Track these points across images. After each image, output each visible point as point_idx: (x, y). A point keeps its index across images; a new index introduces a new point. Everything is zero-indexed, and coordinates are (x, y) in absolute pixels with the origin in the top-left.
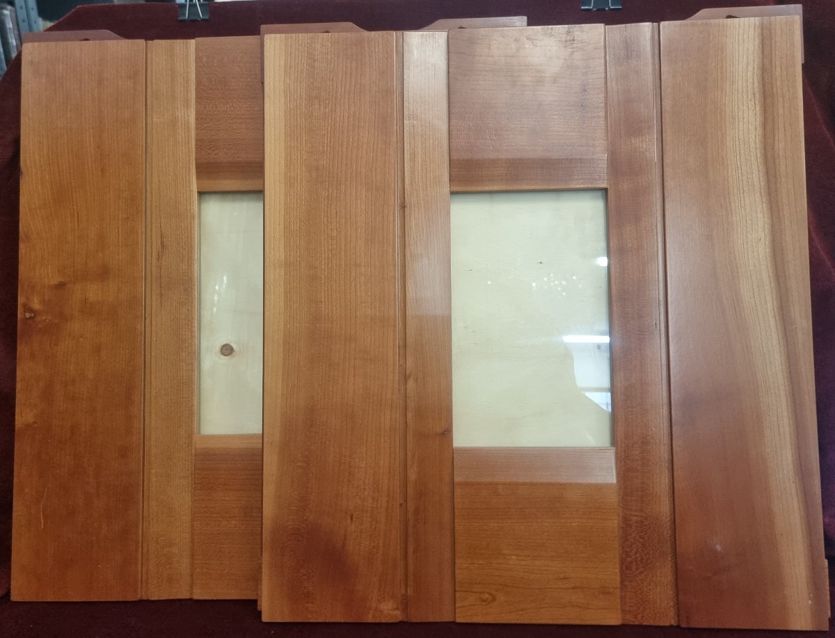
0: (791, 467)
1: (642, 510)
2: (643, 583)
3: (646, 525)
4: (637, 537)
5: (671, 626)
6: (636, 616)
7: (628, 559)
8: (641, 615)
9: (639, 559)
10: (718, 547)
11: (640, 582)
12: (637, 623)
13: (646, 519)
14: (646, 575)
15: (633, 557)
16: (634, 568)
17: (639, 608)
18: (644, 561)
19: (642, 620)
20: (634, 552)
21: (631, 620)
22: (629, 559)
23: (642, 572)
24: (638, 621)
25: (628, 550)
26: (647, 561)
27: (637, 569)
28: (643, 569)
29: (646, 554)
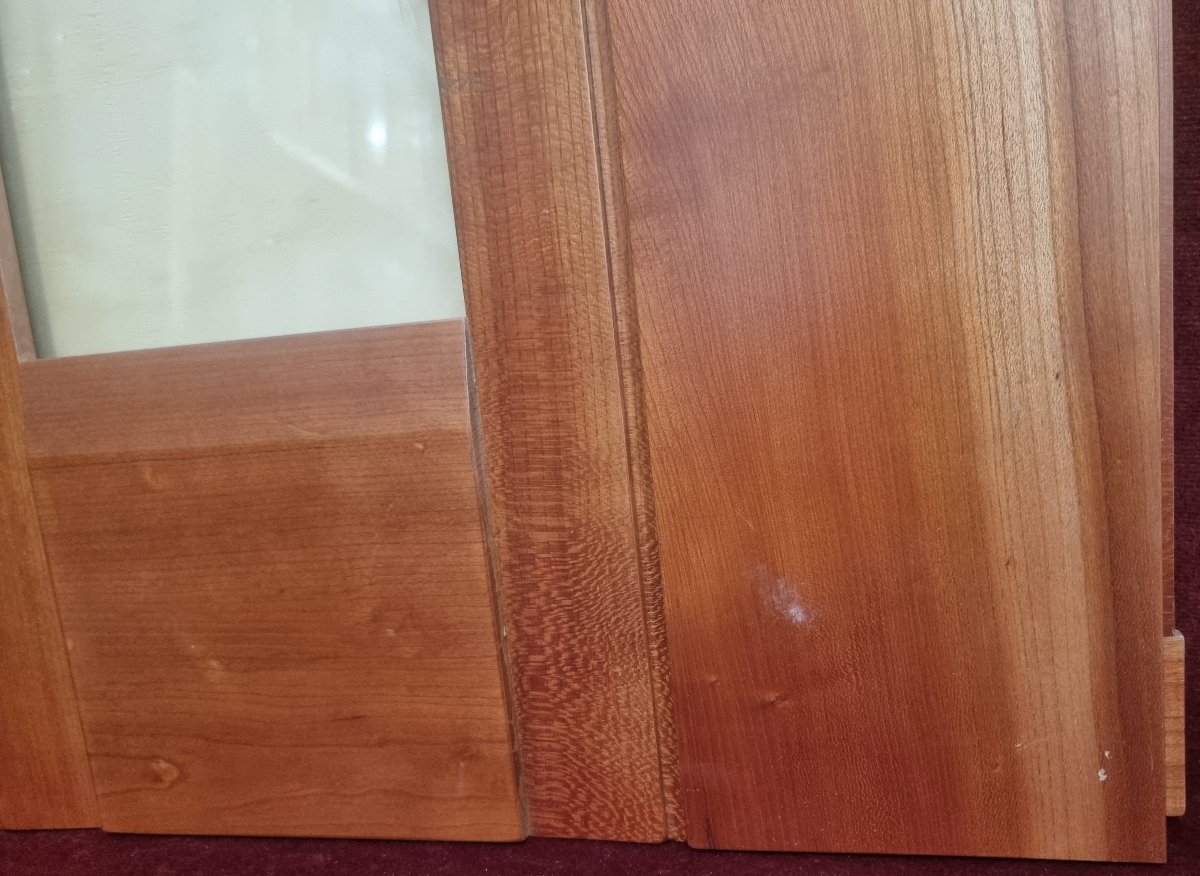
0: (1052, 341)
1: (559, 512)
2: (579, 725)
3: (575, 556)
4: (555, 593)
5: (668, 842)
6: (567, 817)
7: (533, 658)
8: (581, 812)
9: (565, 656)
10: (797, 613)
11: (570, 721)
12: (573, 835)
13: (574, 537)
14: (587, 703)
15: (549, 651)
16: (552, 684)
17: (574, 795)
18: (579, 661)
19: (586, 826)
20: (548, 638)
21: (554, 824)
22: (536, 658)
23: (575, 694)
24: (576, 829)
25: (530, 631)
26: (586, 662)
27: (562, 685)
28: (576, 686)
29: (582, 643)
